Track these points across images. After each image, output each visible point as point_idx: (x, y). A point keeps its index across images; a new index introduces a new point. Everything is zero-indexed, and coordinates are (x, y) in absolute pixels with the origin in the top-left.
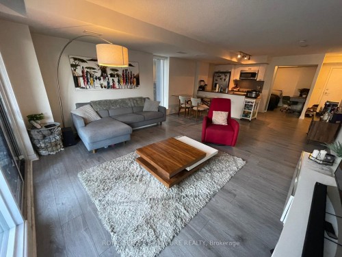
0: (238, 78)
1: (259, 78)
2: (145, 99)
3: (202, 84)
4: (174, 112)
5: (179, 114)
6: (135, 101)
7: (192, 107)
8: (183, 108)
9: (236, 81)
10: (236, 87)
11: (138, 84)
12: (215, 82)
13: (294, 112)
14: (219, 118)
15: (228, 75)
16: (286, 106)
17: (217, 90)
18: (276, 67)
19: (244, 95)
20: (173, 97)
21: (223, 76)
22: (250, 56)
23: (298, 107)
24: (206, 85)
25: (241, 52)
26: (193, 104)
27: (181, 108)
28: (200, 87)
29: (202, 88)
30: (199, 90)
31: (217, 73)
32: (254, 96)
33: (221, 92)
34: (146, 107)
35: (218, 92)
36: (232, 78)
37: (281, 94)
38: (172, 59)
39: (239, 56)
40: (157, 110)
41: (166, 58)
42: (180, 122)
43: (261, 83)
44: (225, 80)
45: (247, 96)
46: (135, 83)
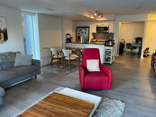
0: (95, 31)
1: (110, 31)
2: (15, 53)
3: (69, 37)
4: (46, 63)
5: (51, 64)
6: (3, 57)
7: (64, 57)
8: (56, 59)
9: (93, 34)
10: (94, 38)
11: (6, 38)
12: (78, 35)
13: (135, 54)
14: (93, 65)
15: (88, 29)
16: (129, 50)
17: (82, 42)
18: (120, 23)
19: (103, 44)
20: (44, 49)
21: (84, 30)
22: (102, 14)
23: (137, 50)
24: (71, 38)
25: (96, 11)
26: (65, 55)
27: (53, 59)
28: (67, 40)
29: (69, 40)
30: (66, 42)
31: (79, 27)
32: (110, 44)
33: (85, 43)
34: (18, 62)
35: (82, 43)
36: (91, 32)
37: (124, 42)
38: (40, 15)
39: (96, 15)
40: (30, 64)
41: (35, 14)
42: (55, 72)
43: (112, 34)
44: (85, 33)
45: (106, 45)
46: (3, 39)
